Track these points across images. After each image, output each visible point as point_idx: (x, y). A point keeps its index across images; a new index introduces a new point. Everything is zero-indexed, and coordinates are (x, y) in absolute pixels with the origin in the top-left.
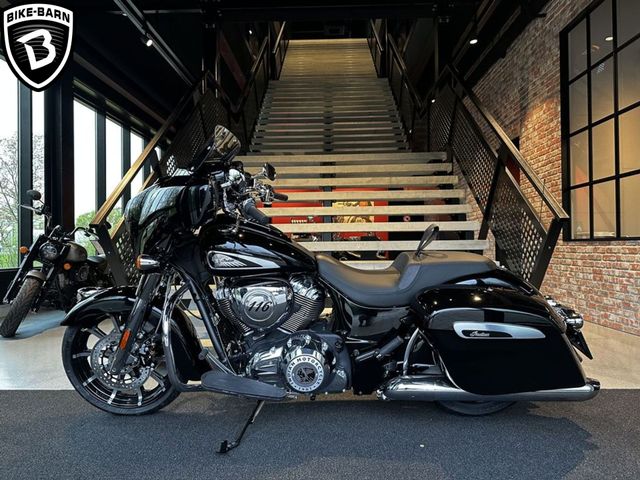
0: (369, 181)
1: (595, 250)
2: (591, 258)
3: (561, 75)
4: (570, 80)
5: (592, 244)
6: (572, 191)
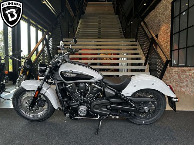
0: (111, 47)
1: (179, 69)
2: (177, 72)
3: (171, 16)
4: (174, 17)
5: (178, 68)
6: (173, 51)
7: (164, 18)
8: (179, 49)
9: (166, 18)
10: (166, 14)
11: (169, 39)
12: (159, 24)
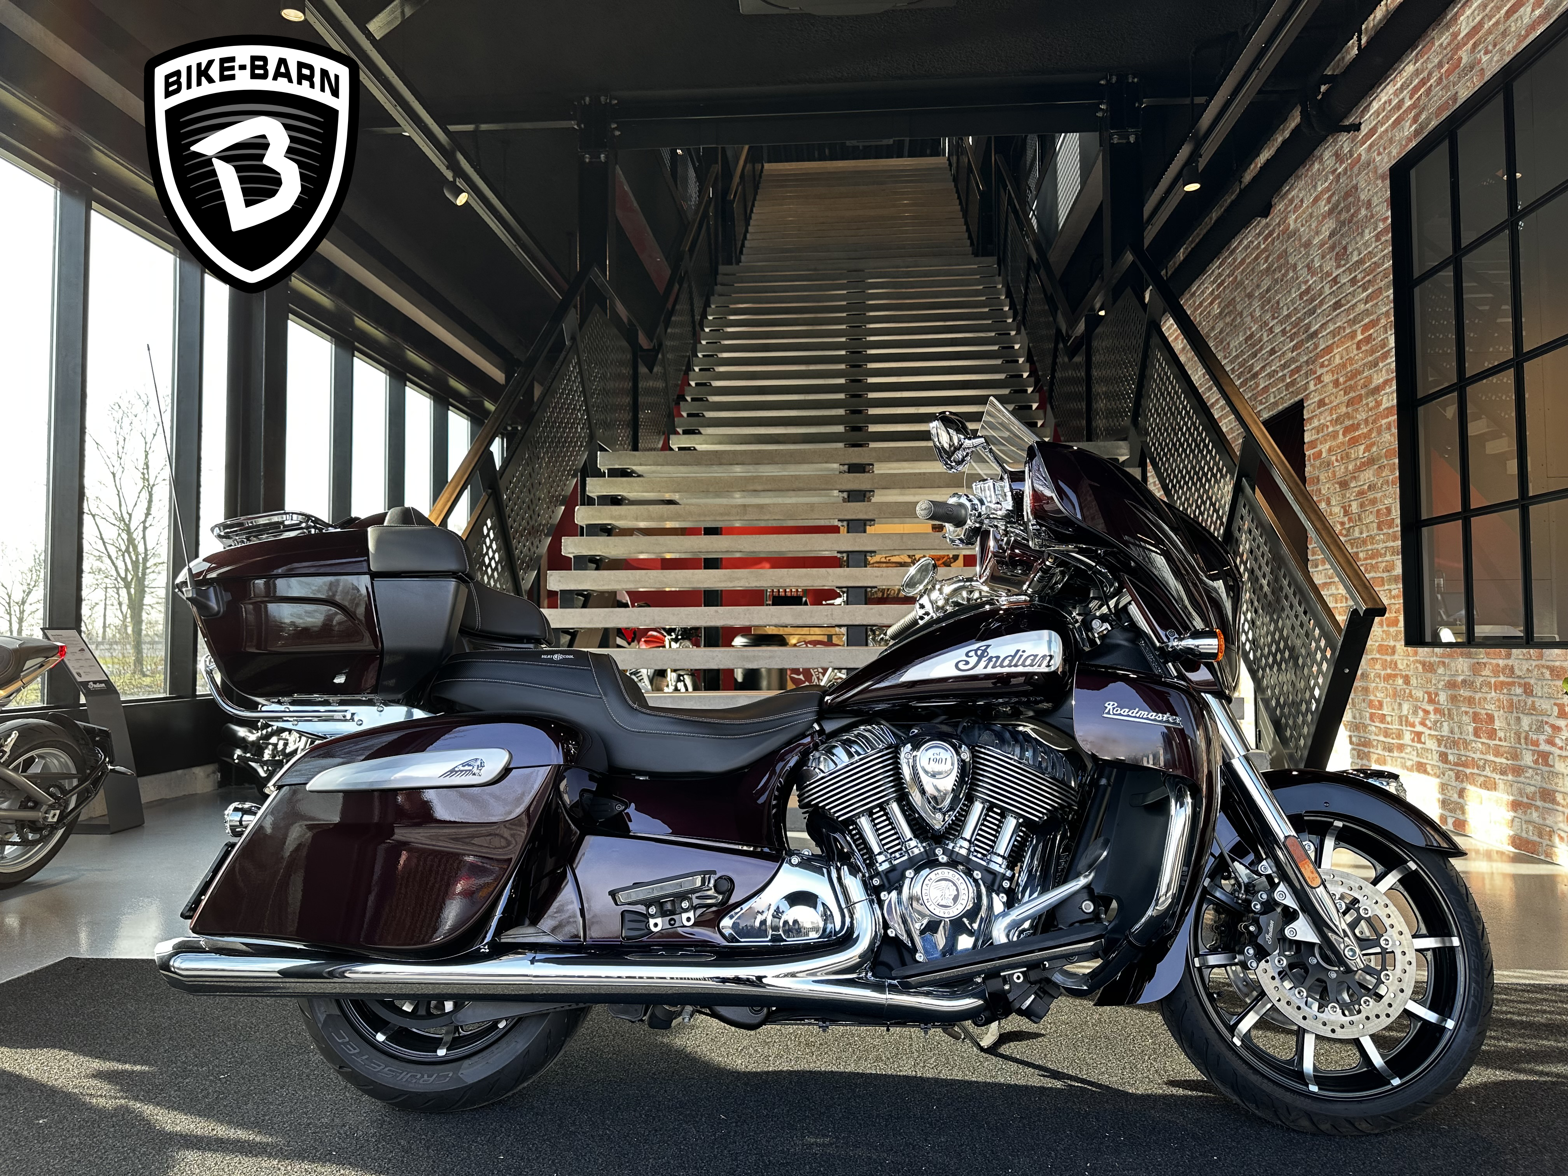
1: (1477, 669)
2: (1468, 685)
3: (1395, 266)
4: (1416, 274)
5: (1469, 656)
6: (1425, 531)
7: (1344, 280)
8: (1466, 514)
9: (1353, 281)
10: (1355, 258)
11: (1390, 439)
12: (1308, 326)
